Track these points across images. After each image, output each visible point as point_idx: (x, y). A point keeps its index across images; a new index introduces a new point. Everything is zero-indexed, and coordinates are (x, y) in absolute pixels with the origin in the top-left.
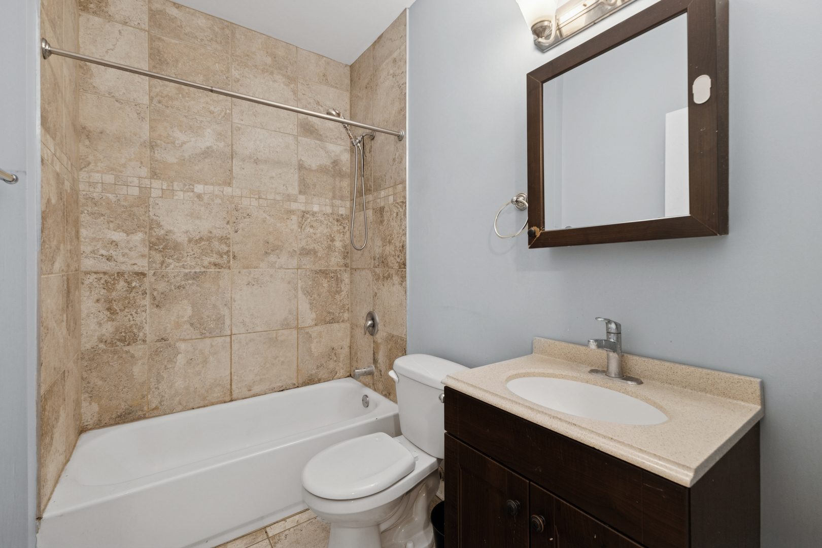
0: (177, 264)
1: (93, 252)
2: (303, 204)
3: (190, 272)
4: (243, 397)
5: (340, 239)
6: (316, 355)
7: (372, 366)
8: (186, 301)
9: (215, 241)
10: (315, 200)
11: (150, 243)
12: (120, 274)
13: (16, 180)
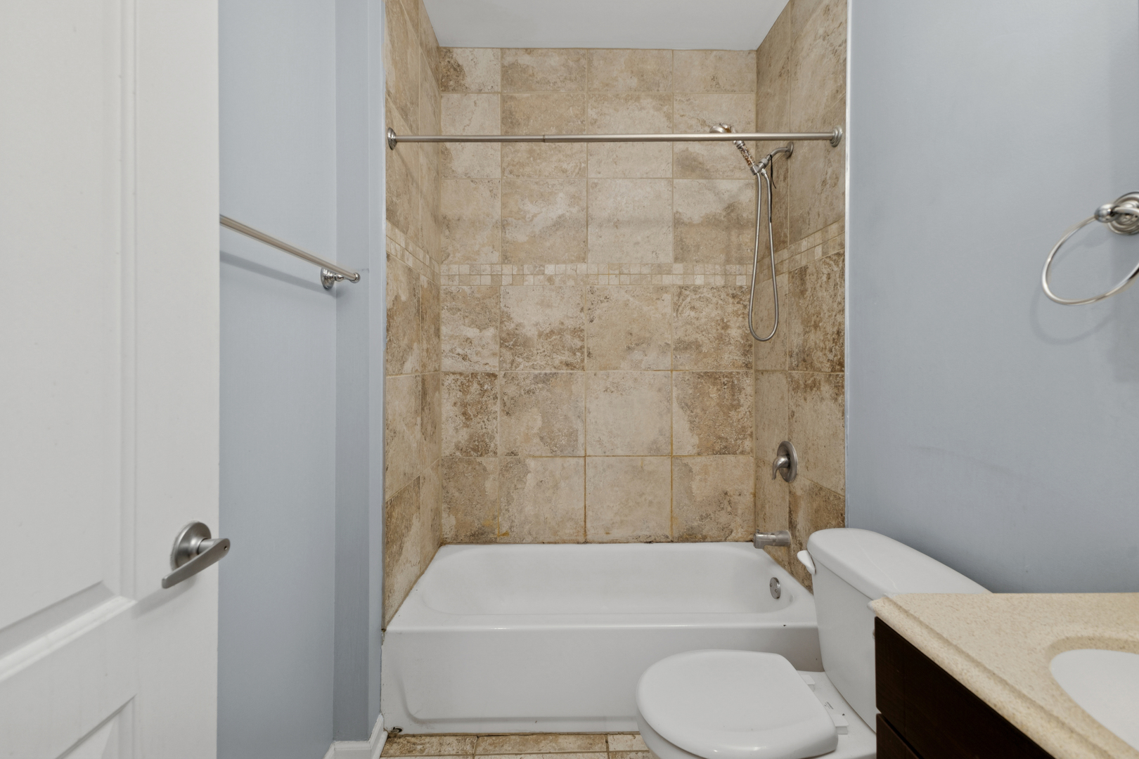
0: (527, 364)
1: (451, 351)
2: (680, 276)
3: (540, 374)
4: (600, 540)
5: (738, 324)
6: (698, 500)
7: (786, 533)
8: (535, 409)
9: (567, 334)
10: (699, 268)
11: (501, 339)
12: (474, 375)
13: (358, 279)
